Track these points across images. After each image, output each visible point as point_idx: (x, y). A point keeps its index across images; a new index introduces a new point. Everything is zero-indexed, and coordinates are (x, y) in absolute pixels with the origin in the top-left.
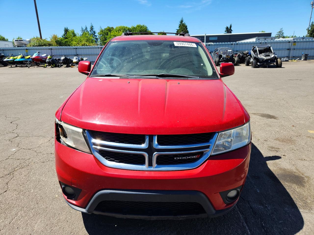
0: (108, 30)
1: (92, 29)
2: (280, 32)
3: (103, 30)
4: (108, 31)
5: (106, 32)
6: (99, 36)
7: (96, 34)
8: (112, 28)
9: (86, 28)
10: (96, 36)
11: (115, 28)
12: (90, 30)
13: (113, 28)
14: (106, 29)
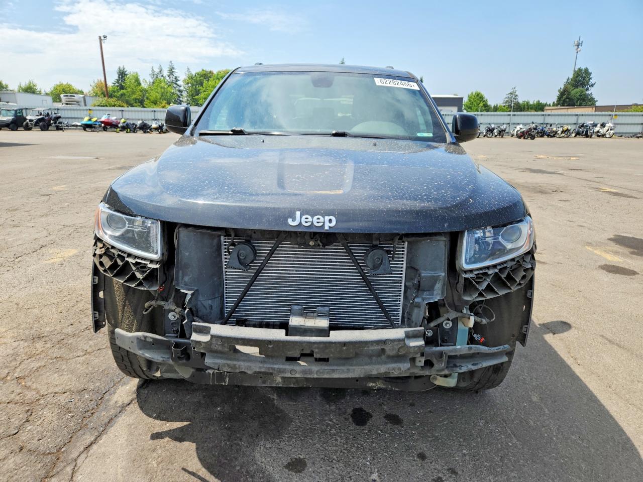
0: (202, 76)
1: (171, 72)
2: (511, 94)
3: (194, 75)
4: (202, 78)
5: (198, 79)
6: (185, 86)
7: (178, 83)
8: (210, 72)
9: (161, 71)
10: (180, 86)
11: (215, 72)
12: (169, 74)
13: (213, 73)
14: (198, 74)
